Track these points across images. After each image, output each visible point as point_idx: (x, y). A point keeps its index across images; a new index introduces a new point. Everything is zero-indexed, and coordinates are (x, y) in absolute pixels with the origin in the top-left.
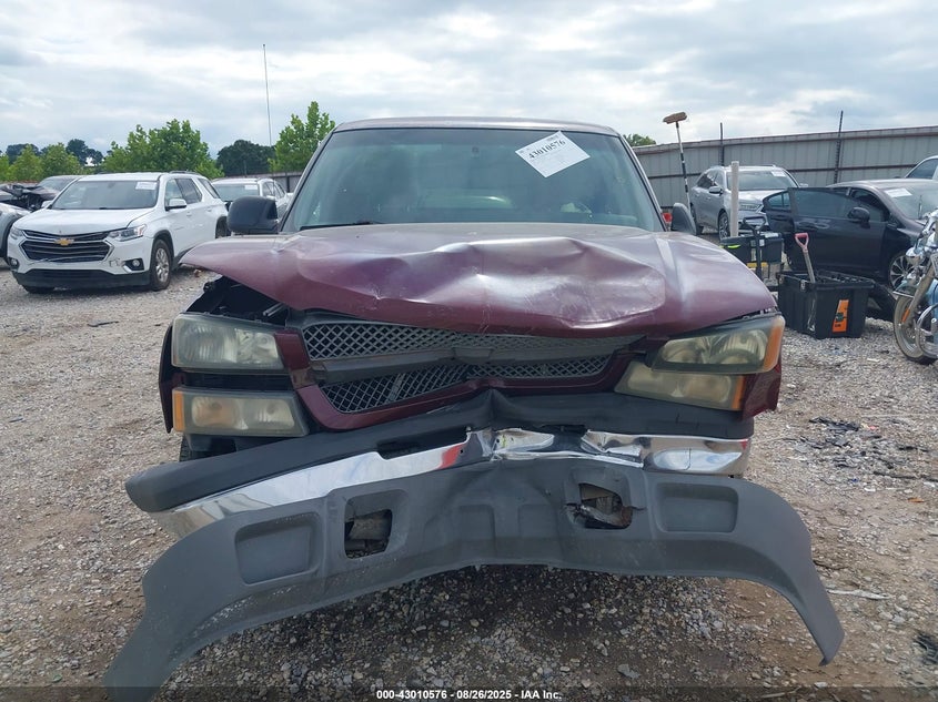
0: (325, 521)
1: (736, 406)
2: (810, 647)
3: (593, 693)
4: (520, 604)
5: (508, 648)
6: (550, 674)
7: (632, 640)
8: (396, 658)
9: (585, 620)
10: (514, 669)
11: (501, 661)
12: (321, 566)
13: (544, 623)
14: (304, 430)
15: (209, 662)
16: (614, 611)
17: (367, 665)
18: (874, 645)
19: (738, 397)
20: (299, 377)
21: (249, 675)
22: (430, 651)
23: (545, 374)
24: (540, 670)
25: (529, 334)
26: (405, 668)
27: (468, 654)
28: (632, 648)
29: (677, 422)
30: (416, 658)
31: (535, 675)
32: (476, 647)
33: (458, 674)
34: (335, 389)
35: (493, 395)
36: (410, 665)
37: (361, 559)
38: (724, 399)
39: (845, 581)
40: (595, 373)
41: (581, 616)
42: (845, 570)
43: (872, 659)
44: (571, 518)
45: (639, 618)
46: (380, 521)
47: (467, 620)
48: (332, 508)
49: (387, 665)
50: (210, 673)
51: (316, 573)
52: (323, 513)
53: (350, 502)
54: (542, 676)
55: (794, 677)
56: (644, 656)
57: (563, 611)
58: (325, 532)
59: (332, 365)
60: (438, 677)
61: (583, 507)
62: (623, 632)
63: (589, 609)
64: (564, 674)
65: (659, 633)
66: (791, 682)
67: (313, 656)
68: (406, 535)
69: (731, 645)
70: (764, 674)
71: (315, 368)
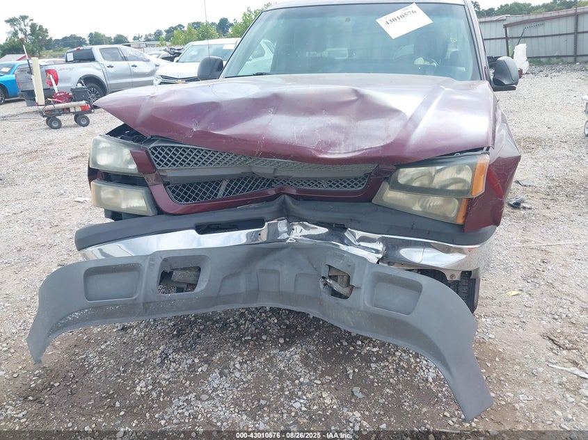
0: (146, 270)
1: (460, 221)
2: (503, 403)
3: (326, 401)
4: (317, 334)
5: (291, 361)
6: (307, 384)
7: (375, 372)
8: (224, 353)
9: (352, 353)
10: (287, 375)
11: (282, 368)
12: (139, 296)
13: (325, 349)
14: (151, 212)
15: (128, 336)
16: (375, 350)
17: (206, 355)
18: (558, 412)
19: (462, 214)
20: (150, 179)
21: (142, 348)
22: (245, 353)
23: (325, 187)
24: (302, 380)
25: (290, 159)
26: (226, 361)
27: (266, 359)
28: (371, 377)
29: (412, 228)
30: (235, 356)
31: (297, 382)
32: (274, 356)
33: (252, 371)
34: (177, 187)
35: (284, 199)
36: (229, 359)
37: (169, 295)
38: (453, 215)
39: (569, 359)
40: (360, 188)
41: (352, 348)
42: (574, 351)
43: (548, 422)
44: (322, 286)
45: (390, 358)
46: (194, 273)
47: (278, 338)
48: (151, 262)
49: (216, 358)
50: (125, 343)
51: (136, 299)
52: (145, 265)
53: (165, 260)
54: (301, 384)
55: (475, 422)
56: (376, 384)
57: (342, 344)
58: (144, 276)
59: (171, 172)
60: (239, 371)
61: (328, 280)
62: (373, 365)
63: (359, 346)
64: (315, 385)
65: (397, 371)
66: (471, 425)
67: (180, 344)
68: (206, 283)
69: (444, 389)
70: (455, 415)
71: (161, 174)
